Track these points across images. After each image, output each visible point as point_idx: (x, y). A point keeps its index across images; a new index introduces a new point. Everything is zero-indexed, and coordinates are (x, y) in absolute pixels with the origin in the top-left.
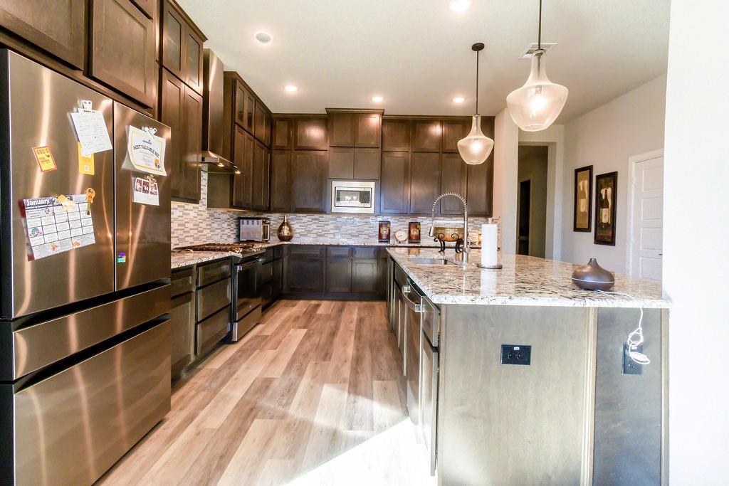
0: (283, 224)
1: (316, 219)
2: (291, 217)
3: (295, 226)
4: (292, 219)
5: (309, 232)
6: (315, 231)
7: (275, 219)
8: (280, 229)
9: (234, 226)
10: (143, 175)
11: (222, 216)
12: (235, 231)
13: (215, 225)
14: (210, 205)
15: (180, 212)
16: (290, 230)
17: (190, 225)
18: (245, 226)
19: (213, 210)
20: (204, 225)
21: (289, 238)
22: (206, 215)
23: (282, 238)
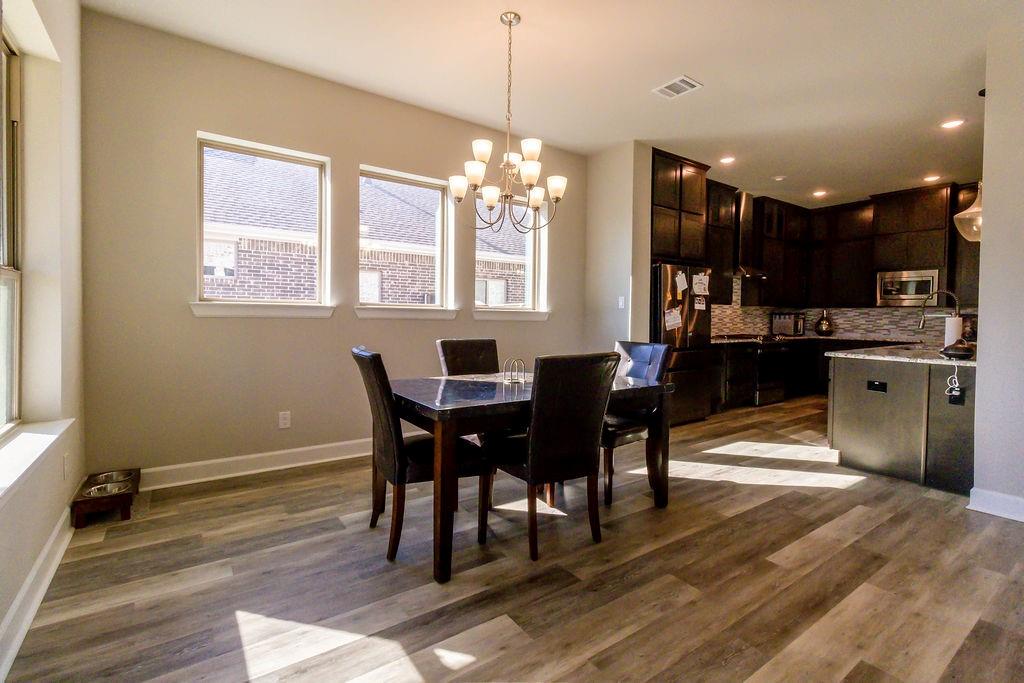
0: (822, 319)
1: (866, 313)
2: (834, 311)
3: (839, 321)
4: (836, 314)
5: (857, 327)
6: (864, 327)
7: (813, 314)
8: (819, 323)
9: (766, 320)
10: (698, 296)
11: (754, 313)
12: (768, 325)
13: (748, 320)
14: (744, 304)
15: (717, 310)
16: (830, 325)
17: (726, 320)
18: (777, 321)
19: (746, 308)
20: (738, 320)
21: (829, 333)
22: (739, 312)
23: (821, 333)
